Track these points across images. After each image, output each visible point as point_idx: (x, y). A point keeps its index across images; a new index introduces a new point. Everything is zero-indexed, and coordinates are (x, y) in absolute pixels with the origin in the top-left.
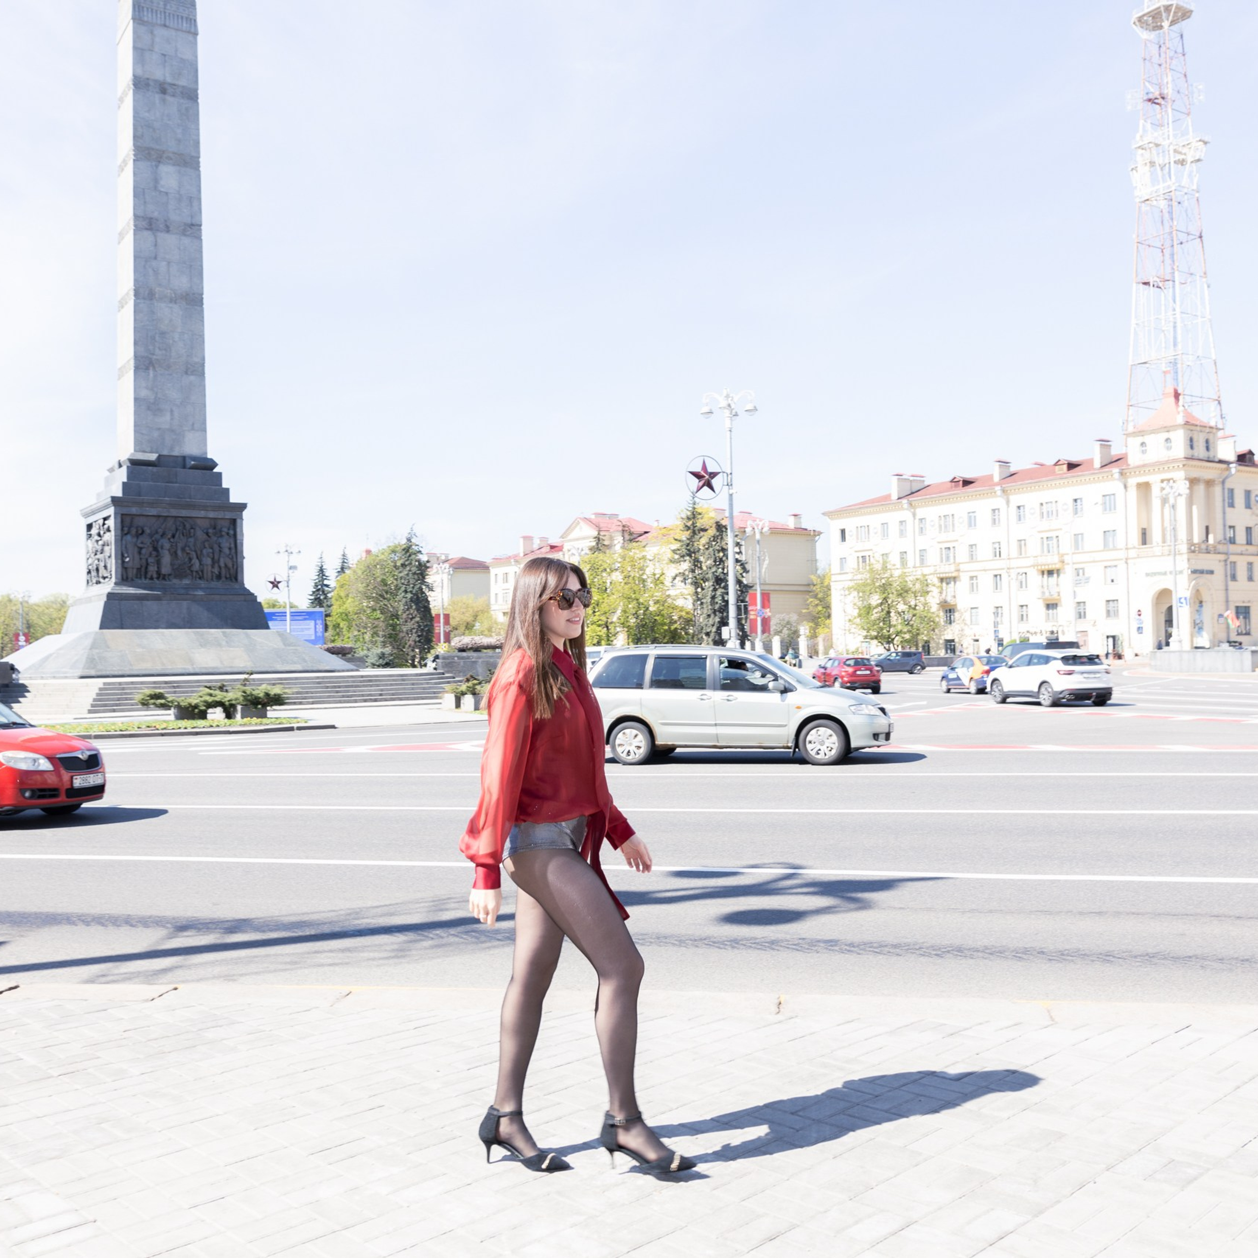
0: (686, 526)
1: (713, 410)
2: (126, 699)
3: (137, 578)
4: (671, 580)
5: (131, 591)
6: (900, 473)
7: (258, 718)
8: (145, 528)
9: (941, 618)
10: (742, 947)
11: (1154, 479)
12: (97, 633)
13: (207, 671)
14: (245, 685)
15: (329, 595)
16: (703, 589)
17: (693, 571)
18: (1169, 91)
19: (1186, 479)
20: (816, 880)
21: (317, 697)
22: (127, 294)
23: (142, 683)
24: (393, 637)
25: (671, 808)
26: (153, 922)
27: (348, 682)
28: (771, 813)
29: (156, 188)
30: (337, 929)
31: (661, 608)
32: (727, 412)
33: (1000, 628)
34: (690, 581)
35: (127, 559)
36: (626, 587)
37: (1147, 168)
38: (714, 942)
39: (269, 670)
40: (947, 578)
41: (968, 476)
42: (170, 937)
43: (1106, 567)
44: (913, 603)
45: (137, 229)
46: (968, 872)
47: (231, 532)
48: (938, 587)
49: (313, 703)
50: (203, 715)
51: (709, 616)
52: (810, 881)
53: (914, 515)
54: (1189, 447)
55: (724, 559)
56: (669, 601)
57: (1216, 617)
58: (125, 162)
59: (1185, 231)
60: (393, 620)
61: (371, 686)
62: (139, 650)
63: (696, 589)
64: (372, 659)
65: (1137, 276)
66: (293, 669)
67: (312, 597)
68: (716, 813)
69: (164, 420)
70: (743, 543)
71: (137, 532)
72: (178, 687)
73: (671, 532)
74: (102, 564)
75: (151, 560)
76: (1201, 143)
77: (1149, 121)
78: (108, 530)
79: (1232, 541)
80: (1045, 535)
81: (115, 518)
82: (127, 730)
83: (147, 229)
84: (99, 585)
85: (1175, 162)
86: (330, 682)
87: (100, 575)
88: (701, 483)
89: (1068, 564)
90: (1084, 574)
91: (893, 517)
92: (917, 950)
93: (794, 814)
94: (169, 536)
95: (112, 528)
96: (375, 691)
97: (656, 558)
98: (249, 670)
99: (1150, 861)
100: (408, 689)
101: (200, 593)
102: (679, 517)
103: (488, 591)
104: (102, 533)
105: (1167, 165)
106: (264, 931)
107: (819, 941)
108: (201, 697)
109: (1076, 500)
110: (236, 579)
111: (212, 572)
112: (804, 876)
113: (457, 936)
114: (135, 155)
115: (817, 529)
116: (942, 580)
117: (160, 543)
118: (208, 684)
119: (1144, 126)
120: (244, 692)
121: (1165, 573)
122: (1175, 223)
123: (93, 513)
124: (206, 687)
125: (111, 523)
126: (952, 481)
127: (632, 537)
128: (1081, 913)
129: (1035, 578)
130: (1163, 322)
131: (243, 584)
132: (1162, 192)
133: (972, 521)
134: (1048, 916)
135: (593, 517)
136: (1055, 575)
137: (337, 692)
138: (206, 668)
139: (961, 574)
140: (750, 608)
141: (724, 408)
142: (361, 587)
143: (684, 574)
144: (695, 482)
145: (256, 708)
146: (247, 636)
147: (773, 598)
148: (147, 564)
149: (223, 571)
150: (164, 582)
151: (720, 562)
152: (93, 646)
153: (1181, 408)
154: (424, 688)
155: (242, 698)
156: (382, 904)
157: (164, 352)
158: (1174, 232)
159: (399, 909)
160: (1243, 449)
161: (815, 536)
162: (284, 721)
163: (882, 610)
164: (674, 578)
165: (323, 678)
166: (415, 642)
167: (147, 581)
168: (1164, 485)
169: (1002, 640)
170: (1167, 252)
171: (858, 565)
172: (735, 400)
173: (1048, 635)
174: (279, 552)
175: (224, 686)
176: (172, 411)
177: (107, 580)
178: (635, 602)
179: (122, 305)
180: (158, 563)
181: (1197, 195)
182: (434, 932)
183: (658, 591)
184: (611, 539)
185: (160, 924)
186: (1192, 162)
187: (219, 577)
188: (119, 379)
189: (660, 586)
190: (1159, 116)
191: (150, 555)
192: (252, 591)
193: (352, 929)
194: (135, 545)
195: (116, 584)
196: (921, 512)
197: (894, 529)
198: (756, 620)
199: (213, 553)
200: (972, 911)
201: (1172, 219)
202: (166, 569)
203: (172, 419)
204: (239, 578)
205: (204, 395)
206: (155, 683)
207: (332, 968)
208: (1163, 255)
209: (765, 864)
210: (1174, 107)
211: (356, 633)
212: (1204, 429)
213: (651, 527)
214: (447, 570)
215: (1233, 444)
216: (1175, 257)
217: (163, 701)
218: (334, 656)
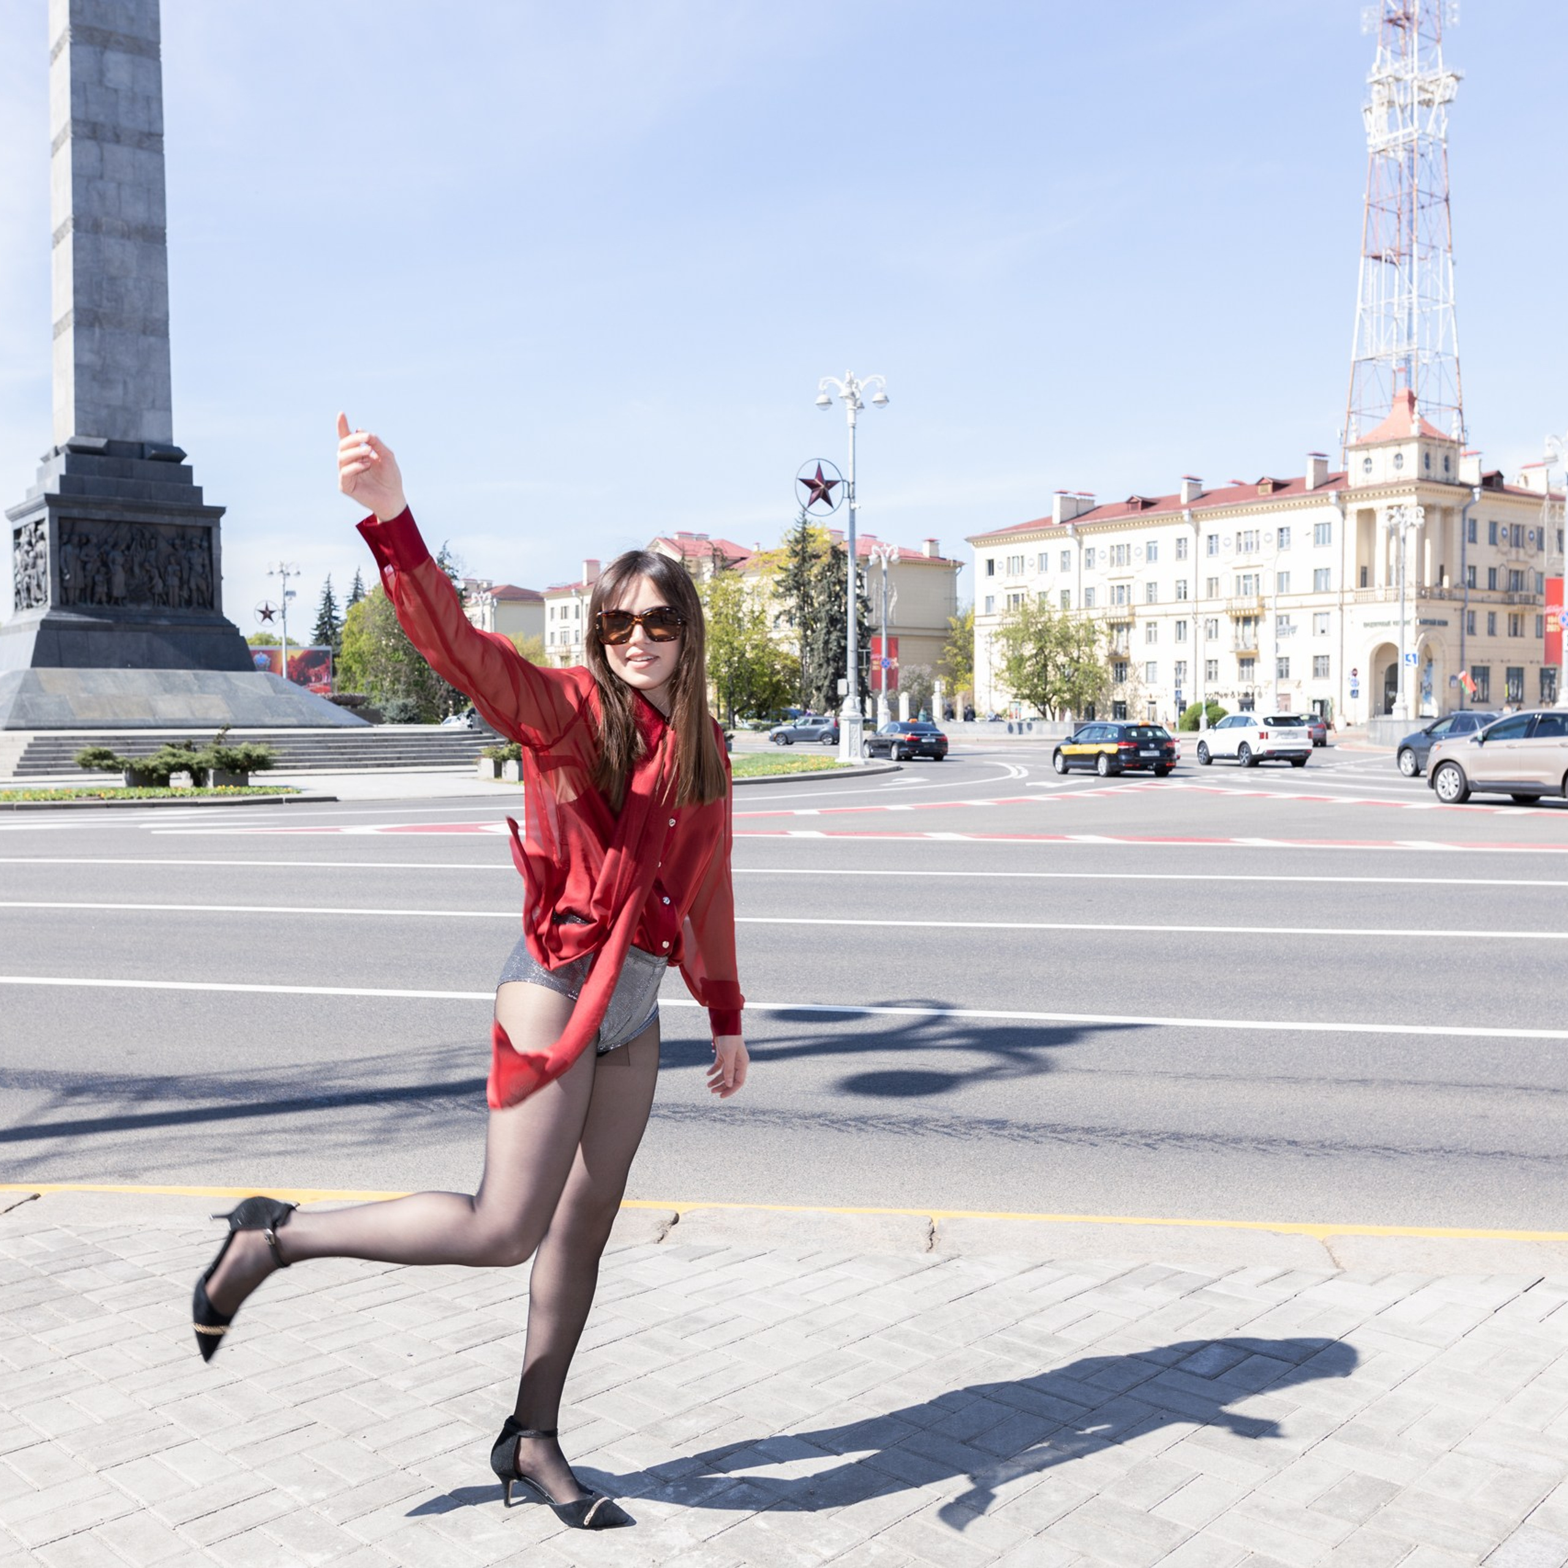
0: (794, 551)
1: (832, 400)
2: (65, 758)
3: (80, 600)
4: (773, 619)
5: (73, 618)
6: (1065, 489)
7: (235, 786)
8: (91, 537)
9: (1110, 674)
10: (871, 1129)
11: (1379, 505)
12: (27, 672)
13: (172, 724)
14: (219, 743)
15: (338, 630)
16: (813, 631)
17: (801, 609)
18: (1415, 10)
19: (1419, 505)
20: (970, 1027)
21: (315, 760)
22: (64, 225)
23: (86, 738)
24: (419, 686)
25: (770, 917)
26: (35, 1081)
27: (356, 741)
28: (905, 927)
29: (101, 83)
30: (297, 1094)
31: (761, 654)
32: (850, 404)
33: (1184, 687)
34: (797, 620)
35: (68, 577)
36: (717, 627)
37: (1384, 109)
38: (832, 1122)
39: (255, 724)
40: (1118, 624)
41: (1149, 495)
42: (54, 1105)
43: (1315, 614)
44: (1075, 655)
45: (76, 139)
46: (1175, 1016)
47: (205, 544)
48: (1107, 636)
49: (310, 767)
50: (164, 782)
51: (820, 666)
52: (962, 1027)
53: (1080, 544)
54: (1424, 466)
55: (841, 593)
56: (771, 645)
57: (1448, 679)
58: (59, 46)
59: (1427, 191)
60: (420, 663)
61: (387, 747)
62: (83, 695)
63: (805, 631)
64: (390, 713)
65: (1366, 247)
66: (286, 723)
67: (317, 632)
68: (831, 925)
69: (115, 395)
70: (865, 574)
71: (80, 541)
72: (133, 744)
73: (776, 558)
74: (34, 582)
75: (99, 578)
76: (1452, 79)
77: (1389, 48)
78: (42, 537)
79: (1472, 585)
80: (1242, 573)
81: (51, 522)
82: (61, 799)
83: (89, 138)
84: (31, 610)
85: (1419, 103)
86: (333, 741)
87: (32, 596)
88: (815, 495)
89: (1270, 609)
90: (1288, 622)
91: (1053, 546)
92: (1118, 1136)
93: (936, 928)
94: (123, 547)
95: (47, 535)
96: (392, 753)
97: (755, 592)
98: (224, 723)
99: (1416, 1003)
100: (435, 751)
101: (164, 622)
102: (785, 539)
103: (541, 628)
104: (34, 541)
105: (1409, 107)
106: (192, 1097)
107: (979, 1122)
108: (161, 757)
109: (1281, 530)
110: (212, 605)
111: (180, 596)
112: (955, 1021)
113: (468, 1108)
114: (72, 37)
115: (959, 559)
116: (1112, 626)
117: (111, 556)
118: (171, 741)
119: (1382, 55)
120: (218, 752)
121: (1388, 624)
122: (1416, 181)
123: (22, 514)
124: (168, 744)
125: (45, 528)
126: (1128, 502)
127: (725, 564)
128: (1338, 1082)
129: (1227, 627)
130: (1396, 307)
131: (221, 612)
132: (1401, 140)
133: (1151, 553)
134: (1293, 1086)
135: (676, 537)
136: (1253, 623)
137: (342, 754)
138: (171, 720)
139: (1136, 619)
140: (872, 657)
141: (847, 397)
142: (379, 620)
143: (789, 612)
144: (806, 492)
145: (233, 773)
146: (226, 679)
147: (902, 644)
148: (94, 584)
149: (195, 595)
150: (116, 607)
151: (837, 597)
152: (23, 689)
153: (1416, 417)
154: (455, 751)
155: (214, 760)
156: (367, 1055)
157: (113, 303)
158: (1415, 193)
159: (389, 1064)
160: (1489, 469)
161: (956, 567)
162: (270, 791)
163: (1037, 663)
164: (778, 617)
165: (324, 735)
166: (448, 692)
167: (94, 606)
168: (1393, 512)
169: (1185, 703)
170: (1405, 218)
171: (1009, 605)
172: (862, 386)
173: (1241, 697)
174: (271, 573)
175: (191, 743)
176: (125, 383)
177: (41, 603)
178: (727, 646)
179: (57, 239)
180: (109, 582)
181: (1445, 146)
182: (435, 1101)
183: (757, 633)
184: (699, 565)
185: (44, 1082)
186: (1440, 103)
187: (189, 603)
188: (55, 338)
189: (760, 626)
190: (1401, 42)
191: (98, 571)
192: (233, 622)
193: (321, 1094)
194: (78, 557)
195: (52, 608)
196: (1089, 540)
197: (1054, 561)
198: (880, 672)
199: (181, 571)
200: (1188, 1076)
201: (1412, 176)
202: (119, 591)
203: (126, 393)
204: (216, 604)
205: (168, 363)
206: (102, 738)
207: (280, 1159)
208: (1400, 222)
209: (899, 1002)
210: (1421, 31)
211: (372, 678)
212: (1442, 443)
213: (749, 552)
214: (489, 601)
215: (1477, 464)
216: (1415, 224)
217: (110, 762)
218: (341, 708)
